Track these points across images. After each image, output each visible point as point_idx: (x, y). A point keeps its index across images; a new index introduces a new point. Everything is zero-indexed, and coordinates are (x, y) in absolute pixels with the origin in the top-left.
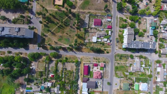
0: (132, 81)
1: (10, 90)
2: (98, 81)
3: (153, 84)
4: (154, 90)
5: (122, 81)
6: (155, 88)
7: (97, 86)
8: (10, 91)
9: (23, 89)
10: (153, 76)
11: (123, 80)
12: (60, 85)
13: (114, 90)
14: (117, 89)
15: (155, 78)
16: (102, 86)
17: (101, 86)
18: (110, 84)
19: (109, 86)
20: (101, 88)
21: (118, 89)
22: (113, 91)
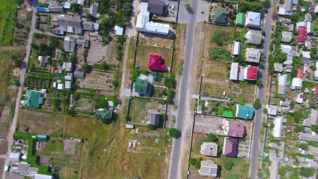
0: (232, 10)
1: (8, 7)
2: (170, 5)
3: (272, 20)
4: (273, 30)
5: (214, 8)
6: (274, 26)
7: (168, 12)
8: (9, 9)
9: (31, 7)
10: (272, 6)
11: (216, 7)
12: (99, 4)
13: (199, 23)
14: (203, 21)
15: (276, 10)
16: (176, 12)
17: (173, 14)
18: (190, 10)
19: (189, 15)
20: (174, 16)
21: (205, 22)
22: (196, 25)
